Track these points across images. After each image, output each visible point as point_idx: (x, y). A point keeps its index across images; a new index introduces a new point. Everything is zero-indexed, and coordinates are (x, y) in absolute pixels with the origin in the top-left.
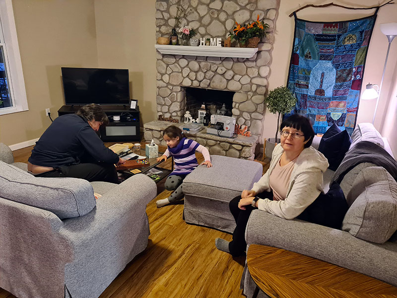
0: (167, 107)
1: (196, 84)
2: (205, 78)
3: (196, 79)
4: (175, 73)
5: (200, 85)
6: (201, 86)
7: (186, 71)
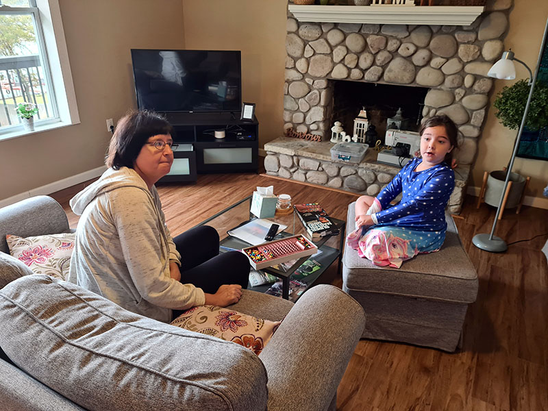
0: (302, 115)
1: (356, 74)
2: (374, 63)
3: (357, 66)
4: (319, 56)
5: (363, 77)
6: (366, 78)
7: (339, 53)
